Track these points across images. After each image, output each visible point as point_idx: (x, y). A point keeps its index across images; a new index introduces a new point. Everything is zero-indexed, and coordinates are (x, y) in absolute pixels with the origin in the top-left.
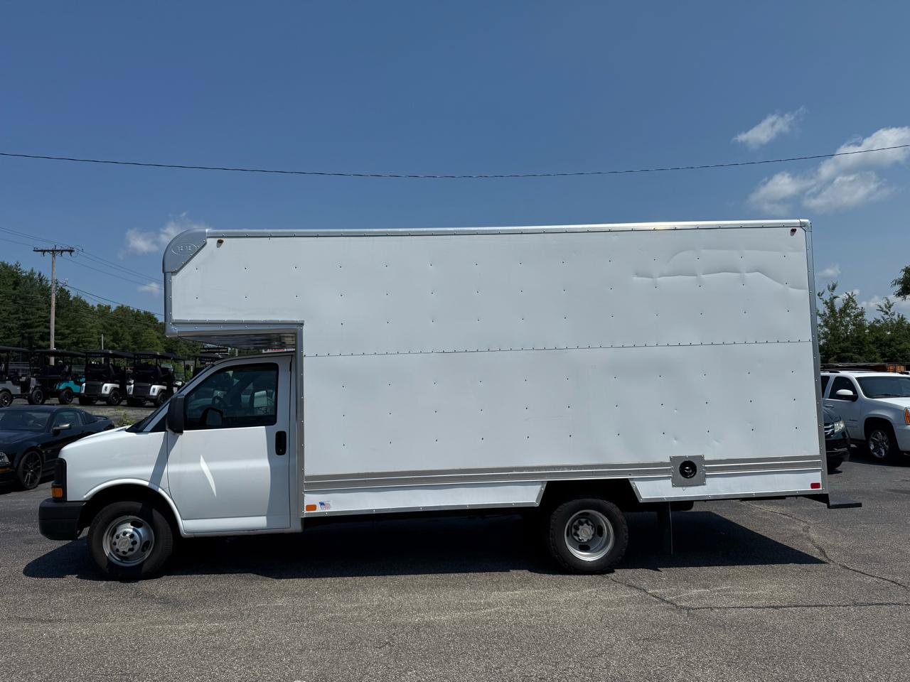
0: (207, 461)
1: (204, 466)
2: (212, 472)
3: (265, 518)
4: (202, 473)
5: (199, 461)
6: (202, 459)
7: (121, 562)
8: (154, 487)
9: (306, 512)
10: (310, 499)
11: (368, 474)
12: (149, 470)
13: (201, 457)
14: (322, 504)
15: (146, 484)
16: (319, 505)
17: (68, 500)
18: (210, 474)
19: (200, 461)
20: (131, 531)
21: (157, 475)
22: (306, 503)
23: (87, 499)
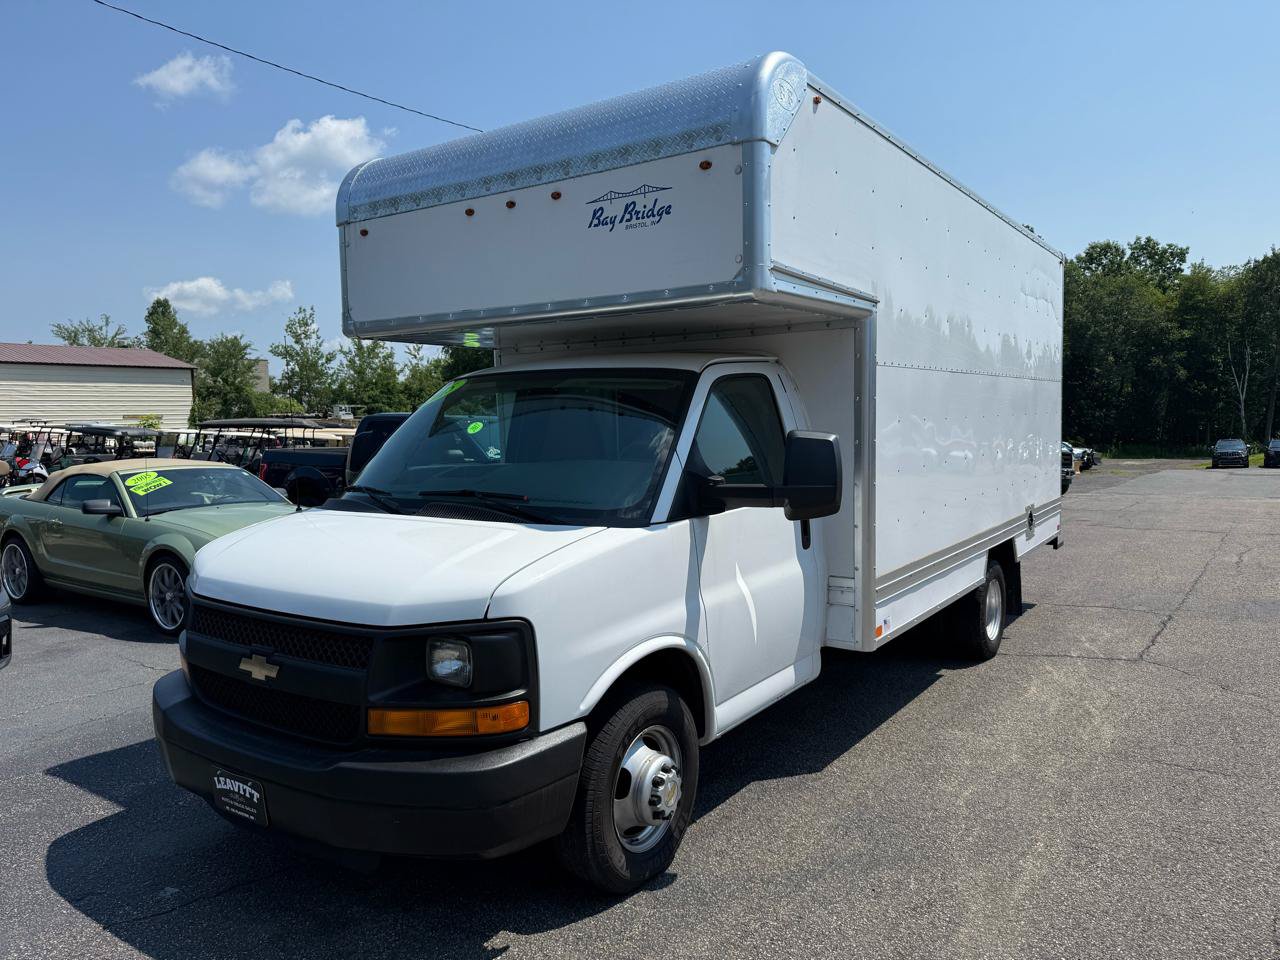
0: (744, 573)
1: (742, 585)
3: (793, 667)
4: (743, 602)
5: (734, 575)
6: (738, 570)
8: (690, 647)
9: (876, 639)
10: (879, 616)
12: (678, 611)
13: (737, 565)
14: (885, 622)
15: (681, 642)
16: (884, 625)
17: (543, 727)
18: (751, 597)
20: (667, 758)
21: (692, 621)
22: (877, 624)
23: (586, 711)
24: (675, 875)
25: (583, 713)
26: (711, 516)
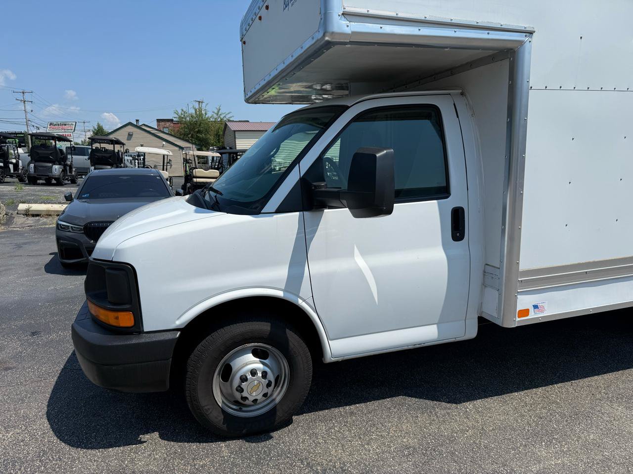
0: (363, 254)
1: (360, 262)
2: (372, 270)
3: (435, 326)
4: (359, 273)
5: (351, 254)
6: (356, 251)
7: (240, 410)
8: (291, 298)
9: (518, 319)
10: (524, 302)
11: (589, 263)
12: (281, 273)
13: (355, 247)
14: (536, 307)
15: (280, 294)
16: (533, 308)
17: (145, 330)
18: (370, 272)
19: (353, 256)
20: (261, 366)
21: (294, 280)
22: (520, 307)
23: (182, 324)
24: (272, 437)
25: (177, 326)
26: (326, 211)
